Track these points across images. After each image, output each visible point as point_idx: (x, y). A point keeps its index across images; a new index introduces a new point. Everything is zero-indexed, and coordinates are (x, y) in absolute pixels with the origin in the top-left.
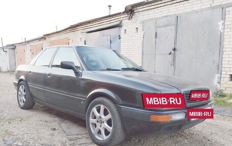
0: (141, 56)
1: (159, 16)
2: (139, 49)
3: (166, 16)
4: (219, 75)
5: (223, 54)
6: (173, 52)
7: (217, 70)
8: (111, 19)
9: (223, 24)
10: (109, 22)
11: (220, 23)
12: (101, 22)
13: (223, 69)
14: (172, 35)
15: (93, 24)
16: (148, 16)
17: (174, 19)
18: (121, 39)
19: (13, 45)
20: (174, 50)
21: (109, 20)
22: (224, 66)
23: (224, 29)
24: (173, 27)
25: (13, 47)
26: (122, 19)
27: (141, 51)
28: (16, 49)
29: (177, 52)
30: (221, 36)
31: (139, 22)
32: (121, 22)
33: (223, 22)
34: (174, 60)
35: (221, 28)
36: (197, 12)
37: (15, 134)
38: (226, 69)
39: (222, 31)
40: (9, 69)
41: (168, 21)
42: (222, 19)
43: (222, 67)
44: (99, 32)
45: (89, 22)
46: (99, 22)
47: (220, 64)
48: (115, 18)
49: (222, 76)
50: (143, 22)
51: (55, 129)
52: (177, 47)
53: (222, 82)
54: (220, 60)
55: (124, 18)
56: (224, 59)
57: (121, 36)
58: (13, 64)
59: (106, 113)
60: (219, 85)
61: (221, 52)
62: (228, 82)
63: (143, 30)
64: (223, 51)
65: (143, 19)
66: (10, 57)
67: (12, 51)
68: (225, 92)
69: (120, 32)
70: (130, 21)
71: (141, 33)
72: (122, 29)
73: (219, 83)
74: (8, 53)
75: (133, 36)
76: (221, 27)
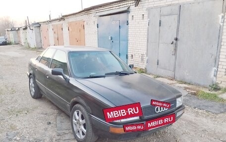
0: (146, 43)
1: (163, 4)
2: (144, 36)
3: (170, 5)
4: (216, 69)
5: (220, 48)
6: (175, 41)
7: (214, 64)
8: (120, 4)
9: (223, 17)
10: (118, 7)
11: (220, 16)
12: (111, 6)
13: (220, 63)
14: (175, 25)
15: (104, 8)
16: (153, 3)
17: (177, 8)
18: (129, 25)
19: (38, 23)
20: (176, 39)
21: (118, 5)
22: (221, 60)
23: (223, 22)
24: (176, 17)
25: (38, 25)
26: (129, 5)
27: (146, 38)
28: (41, 27)
29: (179, 42)
30: (220, 29)
31: (145, 9)
32: (129, 8)
33: (223, 14)
34: (175, 50)
35: (220, 22)
36: (199, 3)
37: (18, 128)
38: (223, 63)
39: (221, 24)
40: (36, 46)
41: (172, 10)
42: (222, 12)
43: (219, 61)
44: (110, 16)
45: (101, 6)
46: (110, 7)
47: (217, 57)
48: (123, 4)
49: (219, 69)
50: (148, 10)
51: (50, 123)
52: (179, 38)
53: (218, 76)
54: (218, 54)
55: (132, 4)
56: (221, 53)
57: (129, 21)
58: (39, 41)
59: (83, 118)
60: (215, 79)
61: (219, 46)
62: (224, 76)
63: (148, 17)
64: (221, 45)
65: (149, 6)
66: (36, 35)
67: (37, 29)
68: (221, 85)
69: (128, 17)
70: (137, 7)
71: (146, 20)
72: (130, 15)
73: (215, 76)
74: (34, 31)
75: (140, 23)
76: (220, 20)
